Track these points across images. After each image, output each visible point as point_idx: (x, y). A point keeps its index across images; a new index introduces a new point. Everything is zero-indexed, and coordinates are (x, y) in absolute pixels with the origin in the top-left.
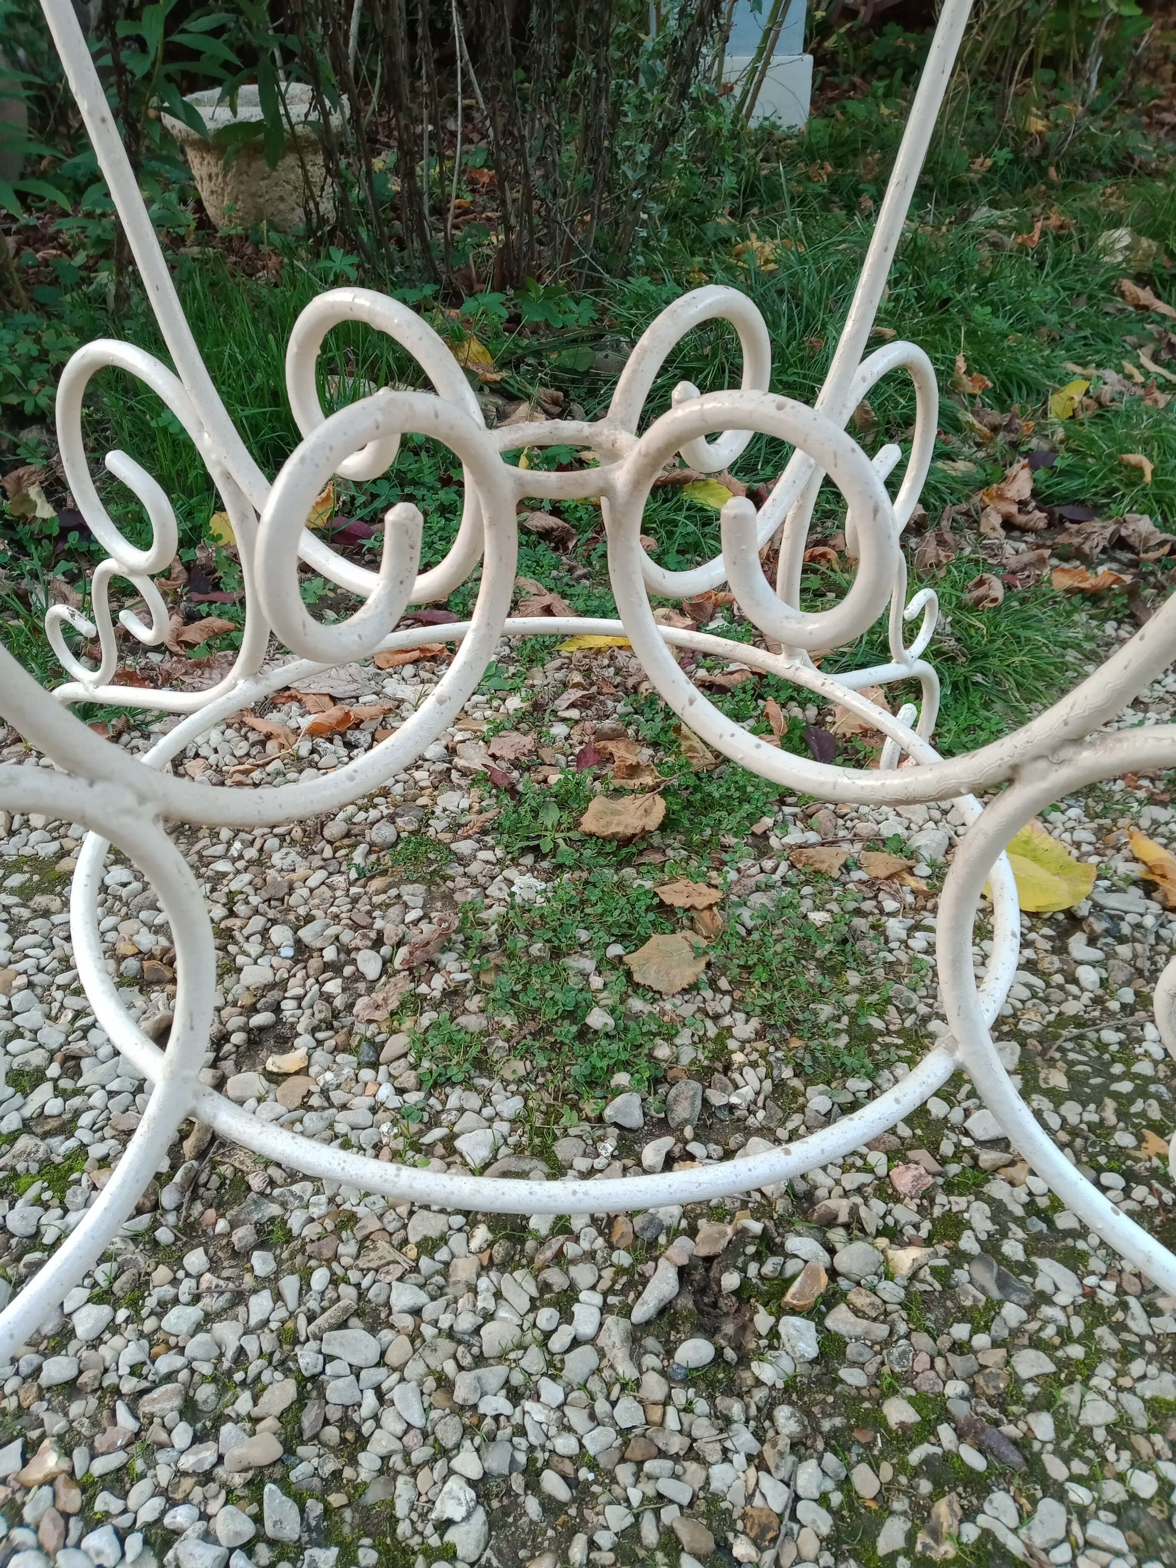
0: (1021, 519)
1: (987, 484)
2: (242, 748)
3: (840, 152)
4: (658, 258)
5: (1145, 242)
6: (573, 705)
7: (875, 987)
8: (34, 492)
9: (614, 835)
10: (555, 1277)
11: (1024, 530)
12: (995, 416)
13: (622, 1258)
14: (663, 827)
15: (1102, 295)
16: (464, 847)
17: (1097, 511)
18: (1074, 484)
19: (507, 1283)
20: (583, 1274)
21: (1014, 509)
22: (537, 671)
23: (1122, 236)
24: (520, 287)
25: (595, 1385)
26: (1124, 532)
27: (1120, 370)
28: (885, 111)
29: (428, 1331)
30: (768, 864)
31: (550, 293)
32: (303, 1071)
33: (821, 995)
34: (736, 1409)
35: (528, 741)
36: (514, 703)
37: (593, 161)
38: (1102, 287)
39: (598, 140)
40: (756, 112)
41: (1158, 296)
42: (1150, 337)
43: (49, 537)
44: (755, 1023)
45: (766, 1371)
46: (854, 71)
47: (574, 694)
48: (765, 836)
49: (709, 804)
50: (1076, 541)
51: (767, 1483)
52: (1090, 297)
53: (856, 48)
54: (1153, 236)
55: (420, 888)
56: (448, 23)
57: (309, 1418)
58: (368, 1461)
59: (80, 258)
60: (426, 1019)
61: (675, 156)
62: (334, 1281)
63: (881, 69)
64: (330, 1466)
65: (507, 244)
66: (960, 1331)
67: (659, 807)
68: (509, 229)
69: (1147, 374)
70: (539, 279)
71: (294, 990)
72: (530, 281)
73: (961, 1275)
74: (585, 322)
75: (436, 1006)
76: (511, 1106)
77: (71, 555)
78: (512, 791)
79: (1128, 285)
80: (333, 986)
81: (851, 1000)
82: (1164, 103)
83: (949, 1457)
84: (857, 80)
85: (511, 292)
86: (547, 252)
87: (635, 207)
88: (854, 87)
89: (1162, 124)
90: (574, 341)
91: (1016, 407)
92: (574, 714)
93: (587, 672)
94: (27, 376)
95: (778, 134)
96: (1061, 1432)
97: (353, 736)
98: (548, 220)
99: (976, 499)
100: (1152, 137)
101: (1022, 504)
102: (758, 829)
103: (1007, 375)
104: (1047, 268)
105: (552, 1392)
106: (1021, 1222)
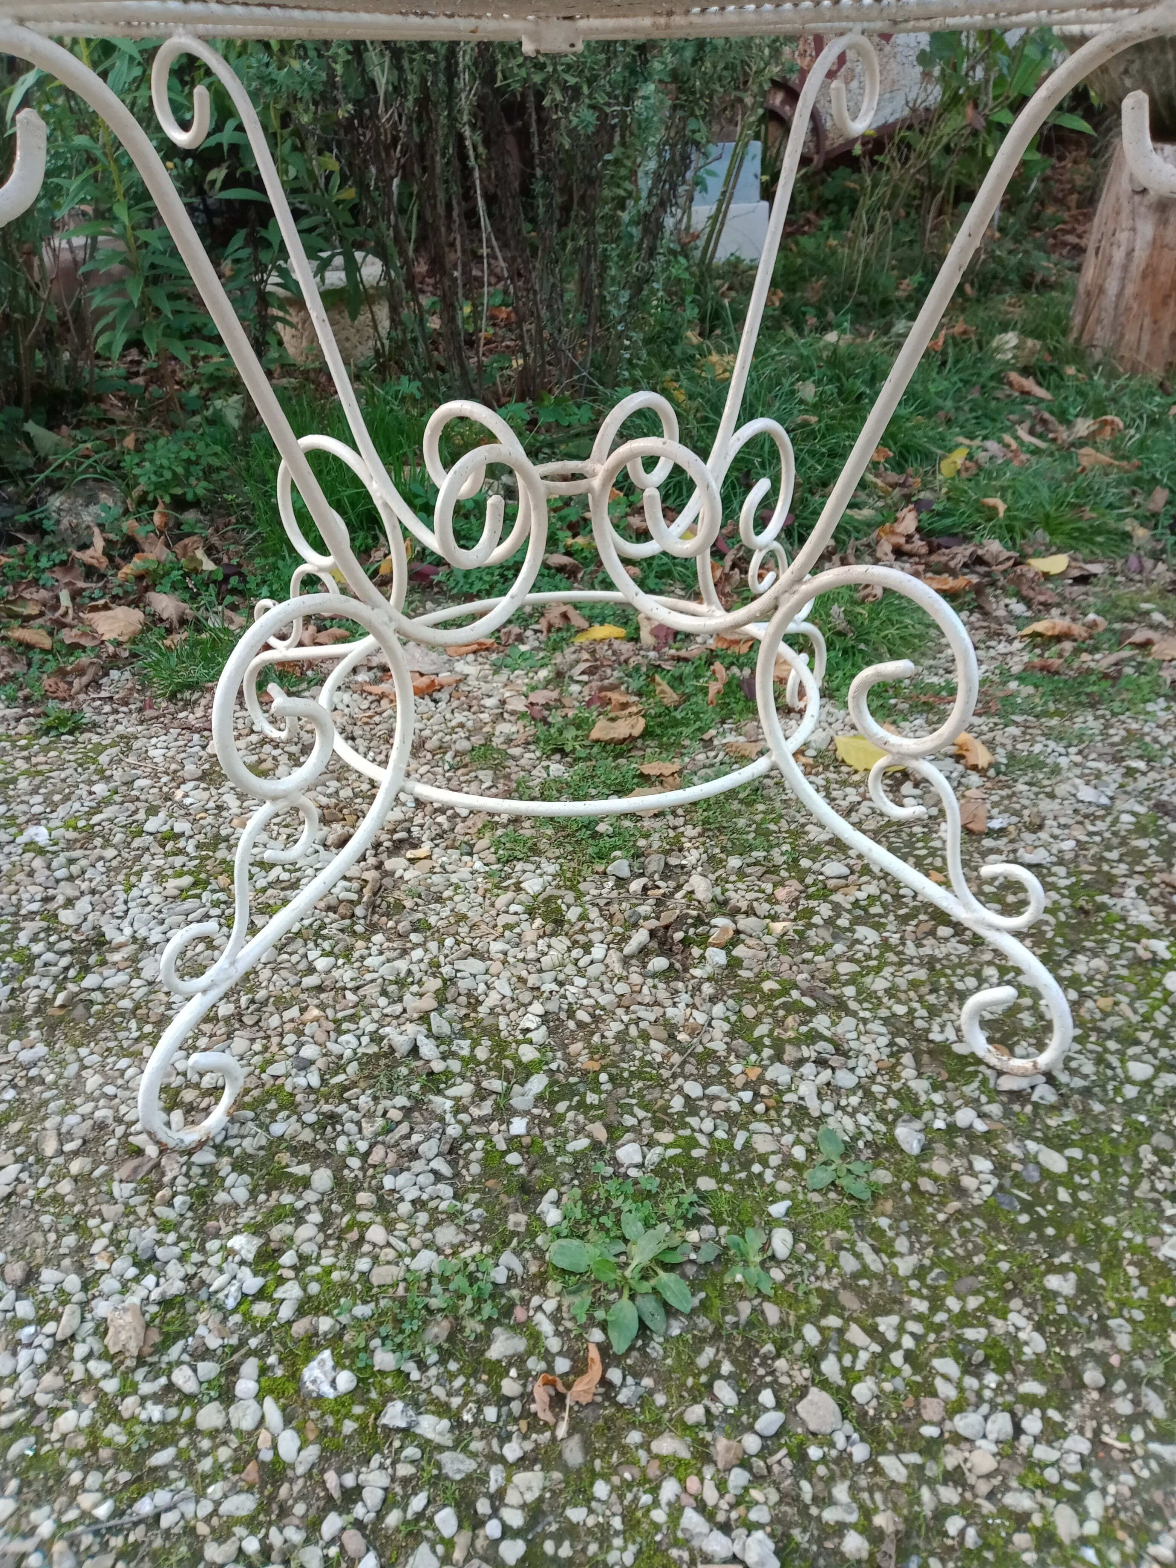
0: (908, 547)
1: (883, 523)
2: (365, 704)
3: (792, 279)
4: (638, 373)
5: (1030, 342)
6: (583, 673)
7: (773, 811)
8: (200, 554)
9: (612, 740)
10: (581, 938)
11: (910, 555)
12: (893, 477)
13: (618, 929)
14: (642, 736)
15: (993, 384)
16: (516, 751)
17: (967, 539)
18: (948, 522)
19: (554, 941)
20: (596, 936)
21: (902, 540)
22: (558, 654)
23: (1011, 338)
24: (537, 399)
25: (603, 978)
26: (980, 552)
27: (1000, 441)
28: (833, 242)
29: (511, 960)
30: (712, 754)
31: (559, 401)
32: (429, 857)
33: (739, 814)
34: (680, 985)
35: (555, 694)
36: (543, 674)
37: (587, 306)
38: (992, 378)
39: (590, 291)
40: (718, 255)
41: (1040, 384)
42: (1029, 414)
43: (215, 582)
44: (699, 829)
45: (697, 972)
46: (808, 209)
47: (583, 666)
48: (711, 740)
49: (675, 723)
50: (944, 559)
51: (695, 1013)
52: (983, 387)
53: (810, 189)
54: (1038, 337)
55: (490, 773)
56: (476, 206)
57: (450, 994)
58: (483, 1010)
59: (195, 390)
60: (500, 832)
61: (653, 292)
62: (458, 943)
63: (832, 207)
64: (464, 1011)
65: (525, 367)
66: (808, 955)
67: (641, 724)
68: (526, 356)
69: (1021, 442)
70: (550, 391)
71: (418, 820)
72: (544, 393)
73: (811, 933)
74: (585, 421)
75: (505, 826)
76: (552, 868)
77: (234, 591)
78: (544, 721)
79: (1014, 376)
80: (441, 819)
81: (758, 818)
82: (1067, 227)
83: (795, 1002)
84: (811, 216)
85: (530, 402)
86: (554, 370)
87: (620, 335)
88: (808, 222)
89: (1065, 244)
90: (577, 435)
91: (910, 470)
92: (585, 678)
93: (593, 652)
94: (188, 474)
95: (742, 267)
96: (859, 993)
97: (436, 695)
98: (554, 348)
99: (874, 535)
100: (1055, 257)
101: (909, 538)
102: (706, 736)
103: (905, 446)
104: (949, 365)
105: (580, 982)
106: (849, 911)
